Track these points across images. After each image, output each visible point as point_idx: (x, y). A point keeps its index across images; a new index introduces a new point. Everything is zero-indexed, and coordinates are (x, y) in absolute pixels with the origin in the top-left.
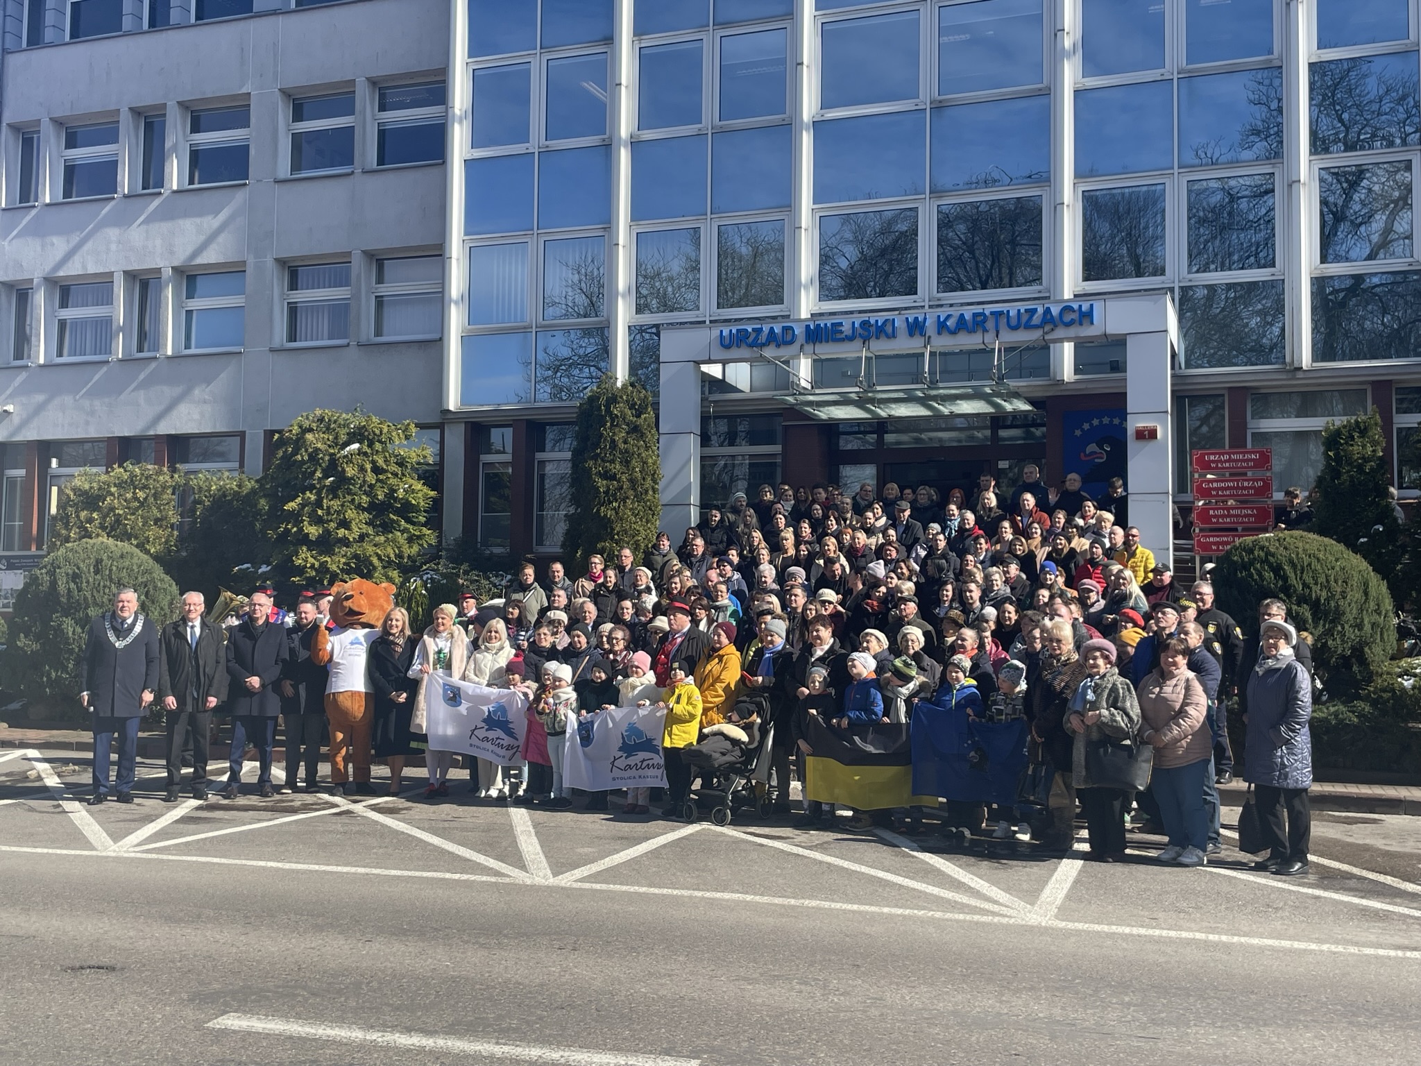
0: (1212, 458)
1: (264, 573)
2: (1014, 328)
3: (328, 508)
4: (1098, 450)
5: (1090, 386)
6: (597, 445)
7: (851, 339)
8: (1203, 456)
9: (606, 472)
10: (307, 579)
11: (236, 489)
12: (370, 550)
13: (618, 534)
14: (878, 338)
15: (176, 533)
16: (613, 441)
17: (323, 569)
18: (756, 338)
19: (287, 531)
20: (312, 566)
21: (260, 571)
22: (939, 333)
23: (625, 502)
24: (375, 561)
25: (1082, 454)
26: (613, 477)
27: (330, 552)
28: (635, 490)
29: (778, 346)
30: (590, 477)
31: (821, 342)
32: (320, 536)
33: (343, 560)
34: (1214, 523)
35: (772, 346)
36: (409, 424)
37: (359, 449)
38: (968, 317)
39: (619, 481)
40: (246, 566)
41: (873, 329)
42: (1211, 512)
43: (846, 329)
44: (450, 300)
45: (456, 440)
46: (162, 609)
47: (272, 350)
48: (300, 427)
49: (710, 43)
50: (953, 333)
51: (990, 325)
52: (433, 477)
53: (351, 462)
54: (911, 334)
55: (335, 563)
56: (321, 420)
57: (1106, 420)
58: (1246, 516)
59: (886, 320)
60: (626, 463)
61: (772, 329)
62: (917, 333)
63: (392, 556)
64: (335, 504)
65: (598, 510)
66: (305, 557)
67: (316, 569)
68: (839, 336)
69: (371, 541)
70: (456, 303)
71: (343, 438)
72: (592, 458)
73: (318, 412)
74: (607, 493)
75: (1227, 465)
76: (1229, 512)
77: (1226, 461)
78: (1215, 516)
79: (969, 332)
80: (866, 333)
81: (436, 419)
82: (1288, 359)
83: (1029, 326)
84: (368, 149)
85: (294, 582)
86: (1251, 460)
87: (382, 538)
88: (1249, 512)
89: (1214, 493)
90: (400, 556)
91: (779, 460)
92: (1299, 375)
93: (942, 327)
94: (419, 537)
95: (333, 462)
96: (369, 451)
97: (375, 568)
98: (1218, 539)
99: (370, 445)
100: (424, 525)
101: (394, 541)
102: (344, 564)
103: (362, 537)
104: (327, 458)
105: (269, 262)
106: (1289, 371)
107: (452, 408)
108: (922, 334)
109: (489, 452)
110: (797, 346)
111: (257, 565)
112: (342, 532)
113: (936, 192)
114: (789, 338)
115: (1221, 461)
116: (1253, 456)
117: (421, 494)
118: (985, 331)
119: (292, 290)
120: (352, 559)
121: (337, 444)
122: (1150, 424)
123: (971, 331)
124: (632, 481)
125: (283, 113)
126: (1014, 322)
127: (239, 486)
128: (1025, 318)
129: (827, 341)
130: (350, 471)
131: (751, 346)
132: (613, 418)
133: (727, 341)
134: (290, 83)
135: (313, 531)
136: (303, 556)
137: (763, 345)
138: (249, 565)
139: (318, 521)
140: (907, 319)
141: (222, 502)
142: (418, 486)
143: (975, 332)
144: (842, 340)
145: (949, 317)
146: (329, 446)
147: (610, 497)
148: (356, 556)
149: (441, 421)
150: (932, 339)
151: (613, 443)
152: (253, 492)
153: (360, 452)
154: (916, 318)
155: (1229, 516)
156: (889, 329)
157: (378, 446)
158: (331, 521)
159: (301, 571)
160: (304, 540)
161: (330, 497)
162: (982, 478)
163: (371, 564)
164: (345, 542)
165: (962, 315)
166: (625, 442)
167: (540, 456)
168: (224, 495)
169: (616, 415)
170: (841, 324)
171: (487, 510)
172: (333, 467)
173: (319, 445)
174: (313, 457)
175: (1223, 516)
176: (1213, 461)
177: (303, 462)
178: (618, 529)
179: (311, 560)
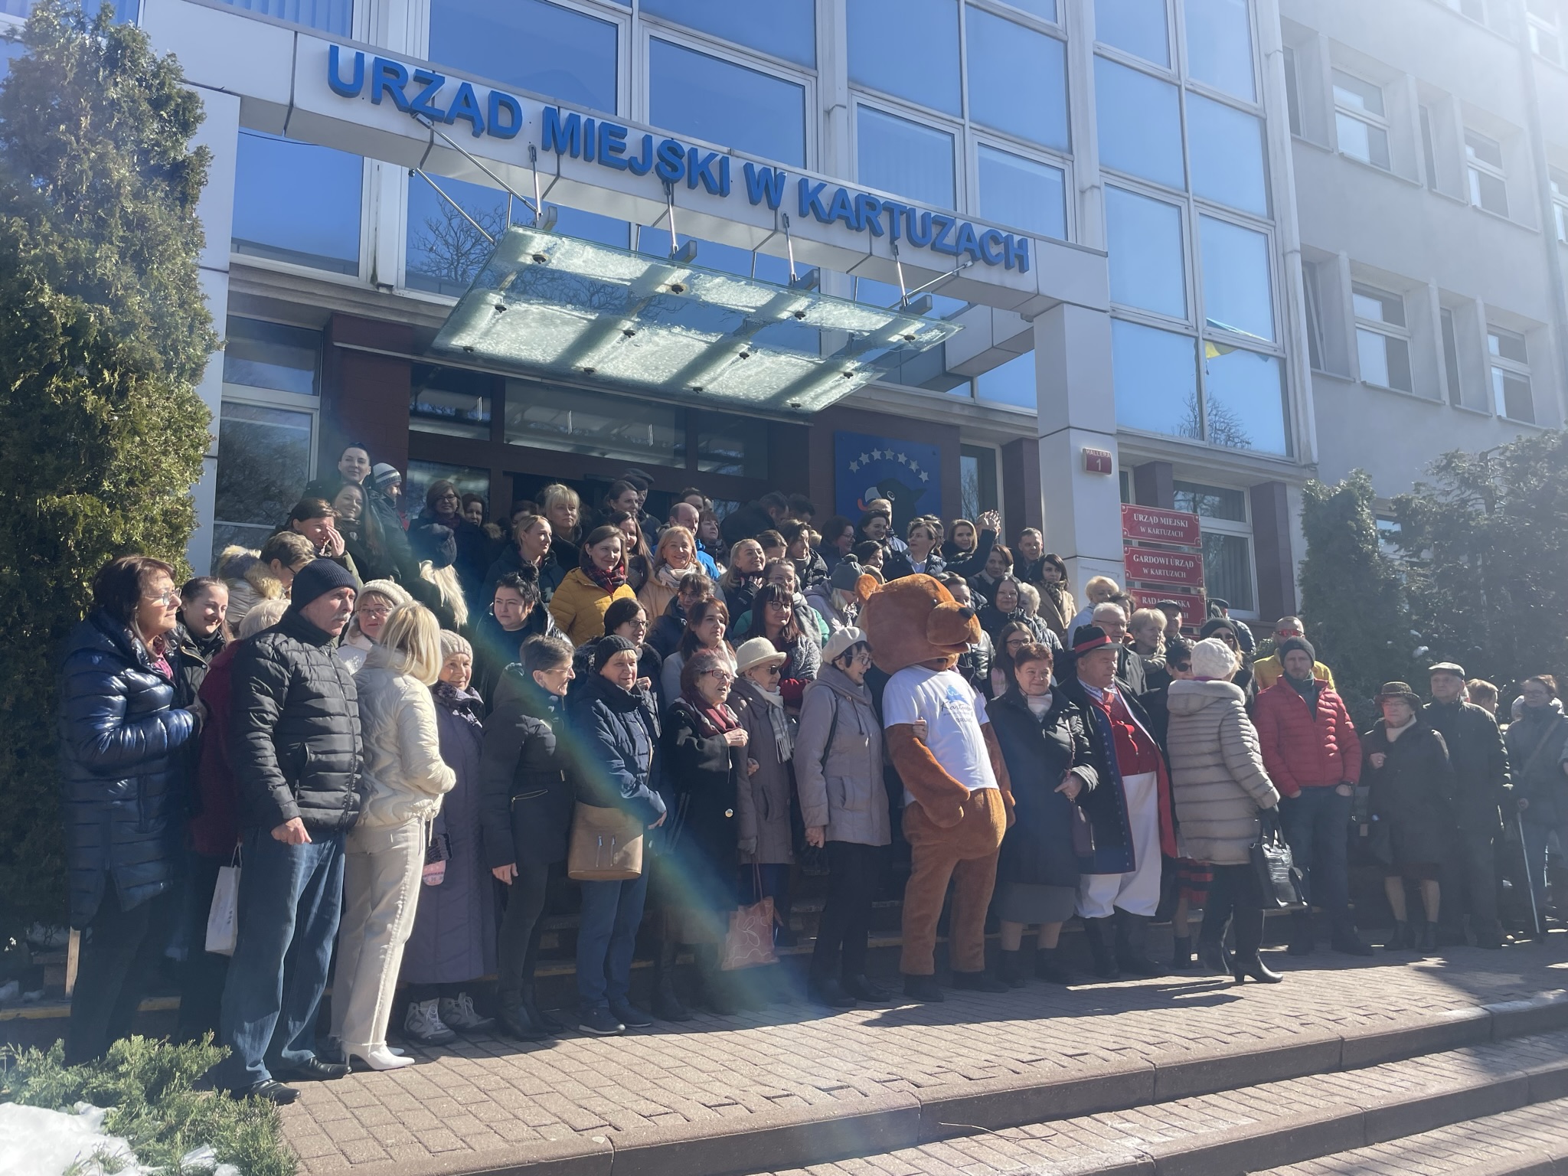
0: (1141, 517)
2: (915, 243)
7: (636, 168)
8: (1131, 514)
14: (690, 185)
22: (803, 214)
29: (476, 133)
31: (575, 156)
35: (462, 129)
43: (633, 143)
50: (825, 219)
51: (883, 223)
54: (754, 201)
57: (889, 454)
59: (712, 156)
75: (1159, 530)
77: (1157, 525)
79: (849, 226)
83: (939, 248)
86: (1182, 528)
89: (1145, 570)
93: (807, 202)
108: (773, 206)
114: (507, 120)
115: (1149, 523)
116: (1184, 522)
118: (876, 232)
122: (1100, 450)
123: (854, 226)
126: (920, 231)
128: (933, 231)
129: (588, 158)
131: (411, 110)
133: (346, 74)
137: (436, 116)
140: (749, 167)
143: (859, 229)
144: (620, 166)
145: (822, 186)
150: (786, 220)
154: (766, 174)
156: (714, 176)
165: (842, 192)
170: (621, 133)
176: (1144, 523)
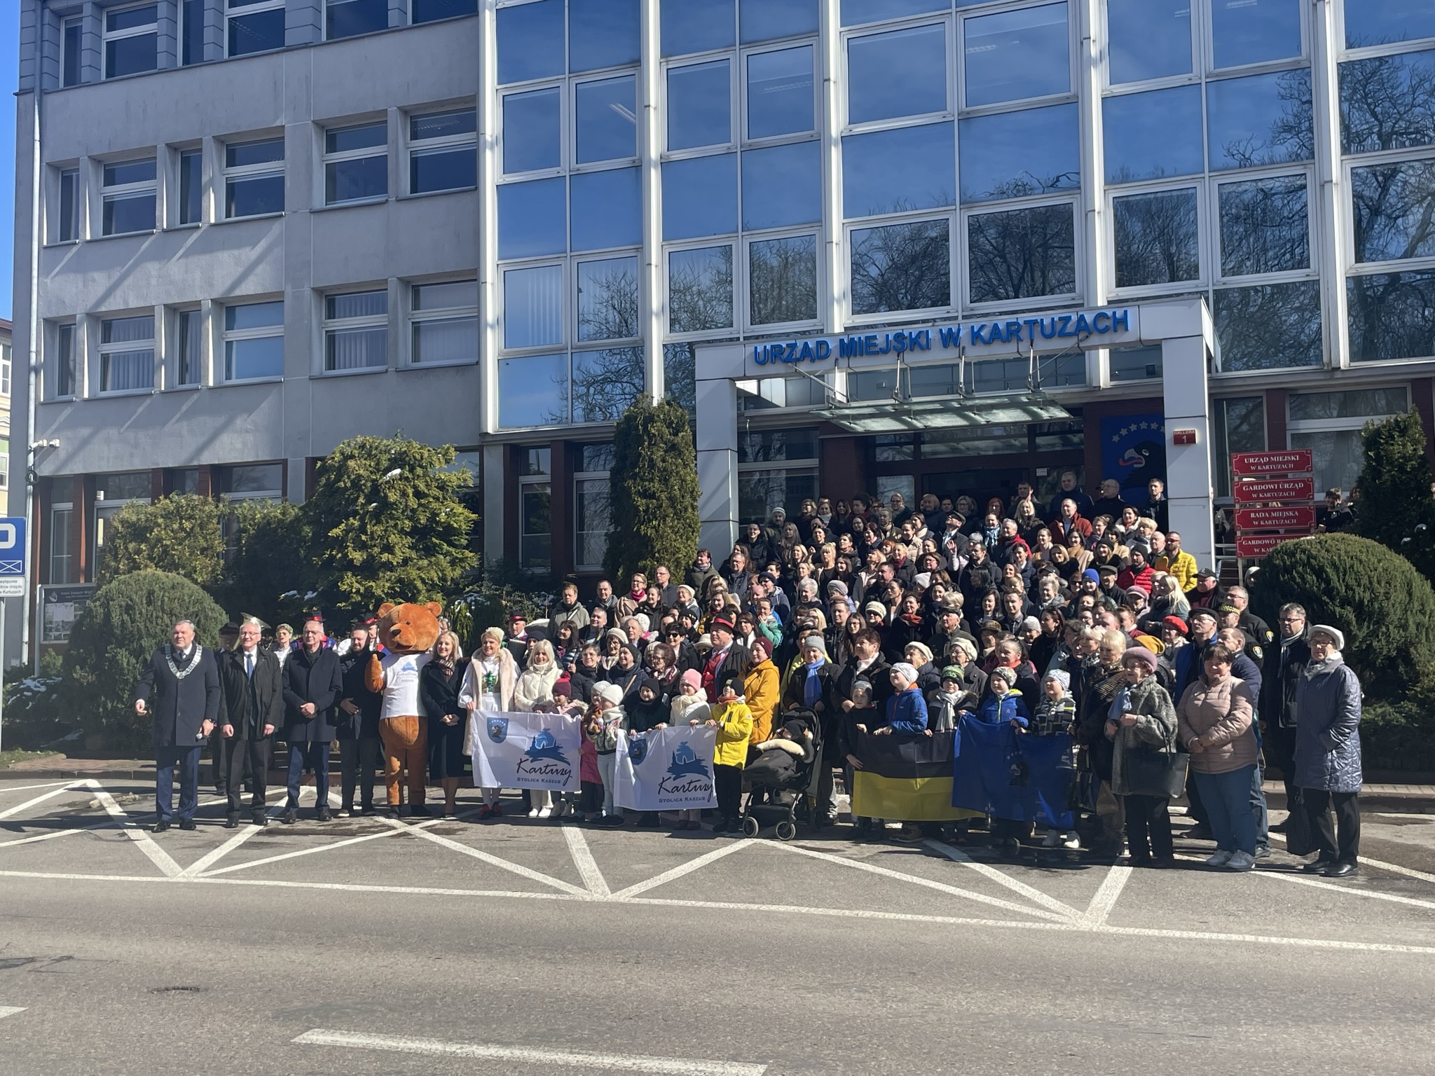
0: (1252, 460)
1: (311, 599)
2: (1049, 337)
3: (372, 533)
4: (1137, 456)
5: (1127, 391)
6: (635, 465)
7: (885, 351)
8: (1242, 459)
9: (645, 491)
10: (352, 604)
11: (280, 517)
12: (414, 573)
13: (658, 552)
14: (912, 350)
15: (222, 562)
16: (651, 460)
17: (368, 594)
18: (791, 354)
19: (332, 557)
20: (358, 592)
21: (306, 597)
22: (973, 344)
23: (665, 521)
24: (419, 584)
25: (1121, 461)
26: (652, 496)
27: (374, 577)
28: (675, 508)
29: (813, 361)
30: (629, 495)
31: (855, 356)
32: (364, 561)
33: (388, 585)
34: (1256, 526)
35: (807, 361)
36: (448, 449)
37: (400, 475)
38: (1001, 326)
39: (658, 500)
40: (292, 593)
41: (907, 341)
42: (1252, 515)
43: (880, 341)
44: (486, 324)
45: (495, 462)
46: (213, 638)
47: (312, 379)
48: (342, 454)
49: (737, 61)
50: (987, 343)
51: (1024, 333)
52: (473, 500)
53: (393, 487)
54: (945, 346)
55: (380, 587)
56: (363, 446)
57: (1144, 425)
58: (1287, 518)
59: (920, 332)
60: (665, 481)
61: (806, 344)
62: (951, 344)
63: (436, 579)
64: (379, 529)
65: (639, 529)
66: (350, 583)
67: (361, 595)
68: (873, 349)
69: (414, 566)
70: (492, 327)
71: (385, 464)
72: (631, 478)
73: (360, 439)
74: (646, 511)
75: (1267, 467)
76: (1270, 514)
77: (1265, 464)
78: (1256, 519)
79: (1004, 342)
80: (900, 346)
81: (475, 443)
82: (1325, 359)
83: (1063, 335)
84: (401, 178)
85: (340, 607)
86: (1291, 462)
87: (426, 562)
88: (1291, 514)
89: (1255, 496)
90: (443, 579)
91: (816, 474)
92: (1338, 375)
93: (976, 337)
94: (462, 560)
95: (376, 487)
96: (410, 476)
97: (419, 592)
98: (1260, 542)
99: (412, 470)
100: (466, 547)
101: (437, 564)
102: (389, 588)
103: (406, 562)
104: (369, 484)
105: (307, 291)
106: (1327, 372)
107: (490, 430)
108: (957, 345)
109: (528, 473)
110: (831, 360)
111: (302, 592)
112: (385, 557)
113: (966, 202)
114: (823, 352)
115: (1260, 464)
116: (1293, 458)
117: (462, 517)
118: (1019, 340)
119: (329, 318)
120: (396, 583)
121: (378, 470)
122: (1188, 429)
123: (1006, 340)
124: (672, 499)
125: (317, 145)
126: (1048, 331)
127: (283, 514)
128: (1059, 326)
129: (862, 355)
130: (393, 497)
131: (786, 361)
132: (653, 436)
133: (762, 357)
134: (323, 115)
135: (357, 556)
136: (349, 581)
137: (798, 360)
138: (295, 592)
139: (362, 546)
140: (941, 330)
141: (267, 531)
142: (459, 509)
143: (1009, 341)
144: (877, 353)
145: (982, 327)
146: (371, 472)
147: (650, 515)
148: (400, 580)
149: (480, 444)
150: (966, 350)
151: (652, 464)
152: (297, 519)
153: (401, 477)
154: (950, 330)
155: (1271, 518)
156: (923, 341)
157: (419, 471)
158: (375, 546)
159: (346, 596)
160: (349, 565)
161: (374, 522)
162: (1020, 486)
163: (415, 587)
164: (388, 566)
165: (996, 325)
166: (664, 461)
167: (578, 476)
168: (269, 523)
169: (654, 435)
170: (875, 337)
171: (528, 530)
172: (375, 492)
173: (361, 472)
174: (356, 484)
175: (1265, 519)
176: (1253, 464)
177: (346, 489)
178: (658, 547)
179: (356, 585)
